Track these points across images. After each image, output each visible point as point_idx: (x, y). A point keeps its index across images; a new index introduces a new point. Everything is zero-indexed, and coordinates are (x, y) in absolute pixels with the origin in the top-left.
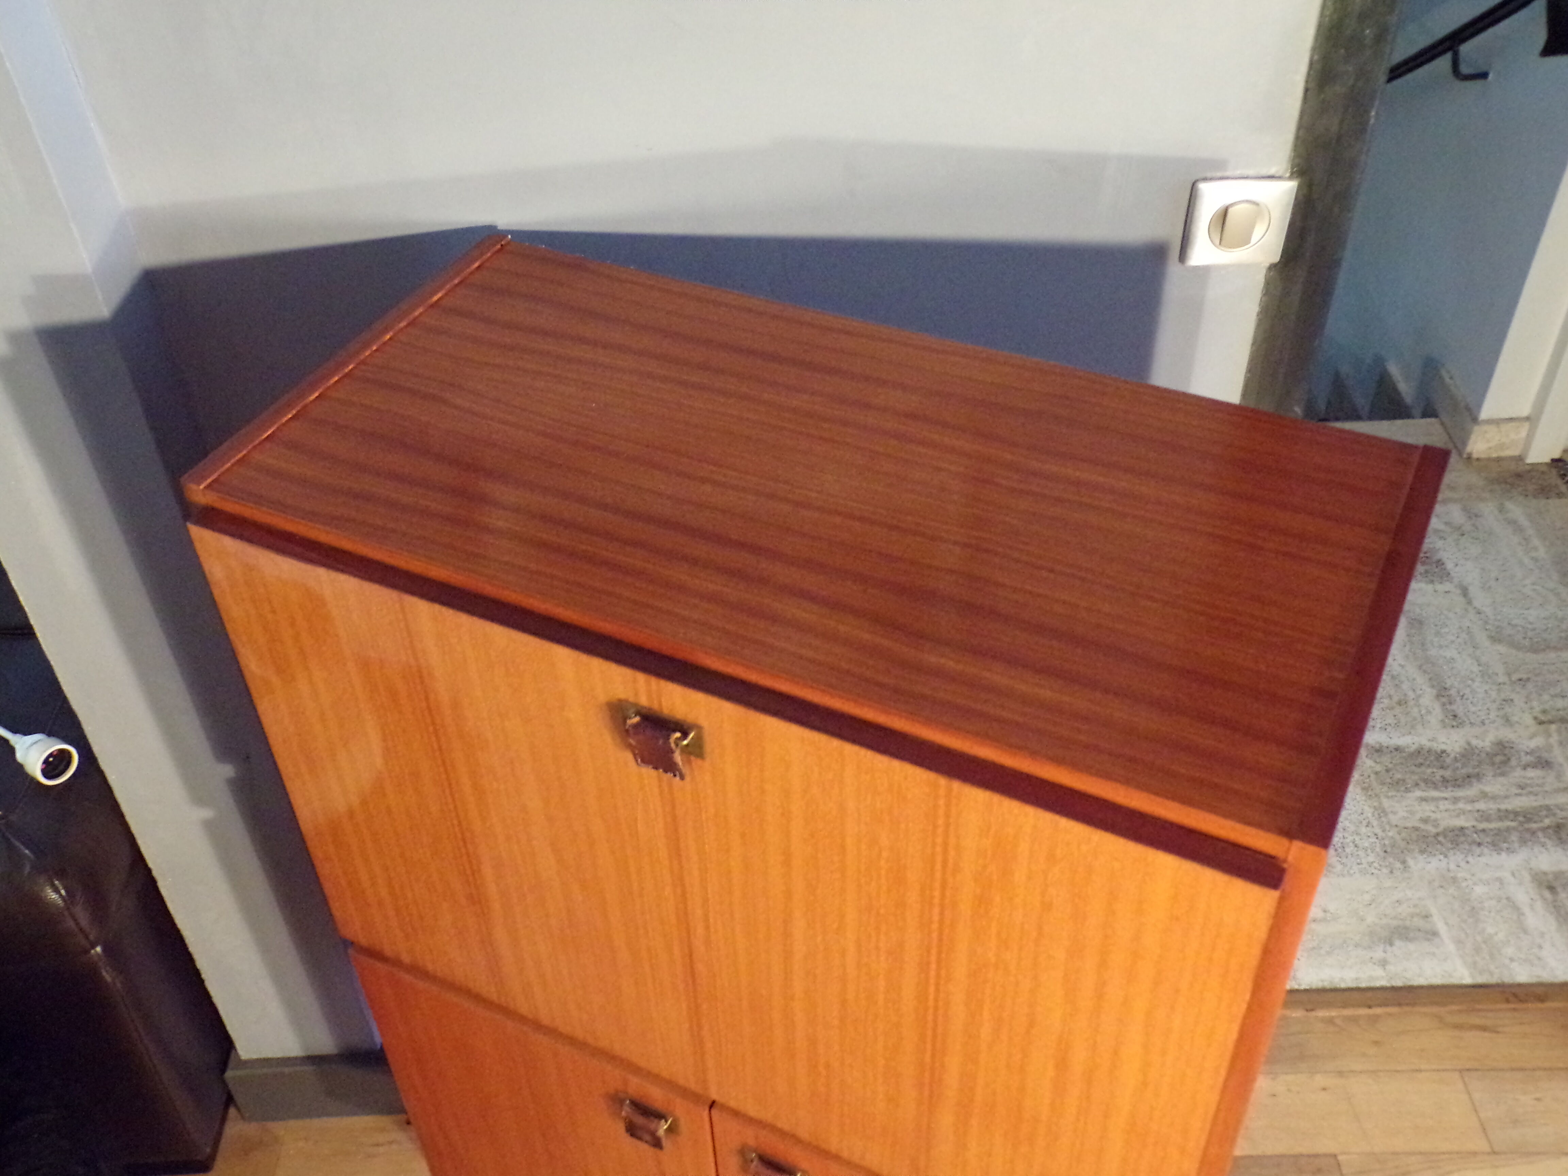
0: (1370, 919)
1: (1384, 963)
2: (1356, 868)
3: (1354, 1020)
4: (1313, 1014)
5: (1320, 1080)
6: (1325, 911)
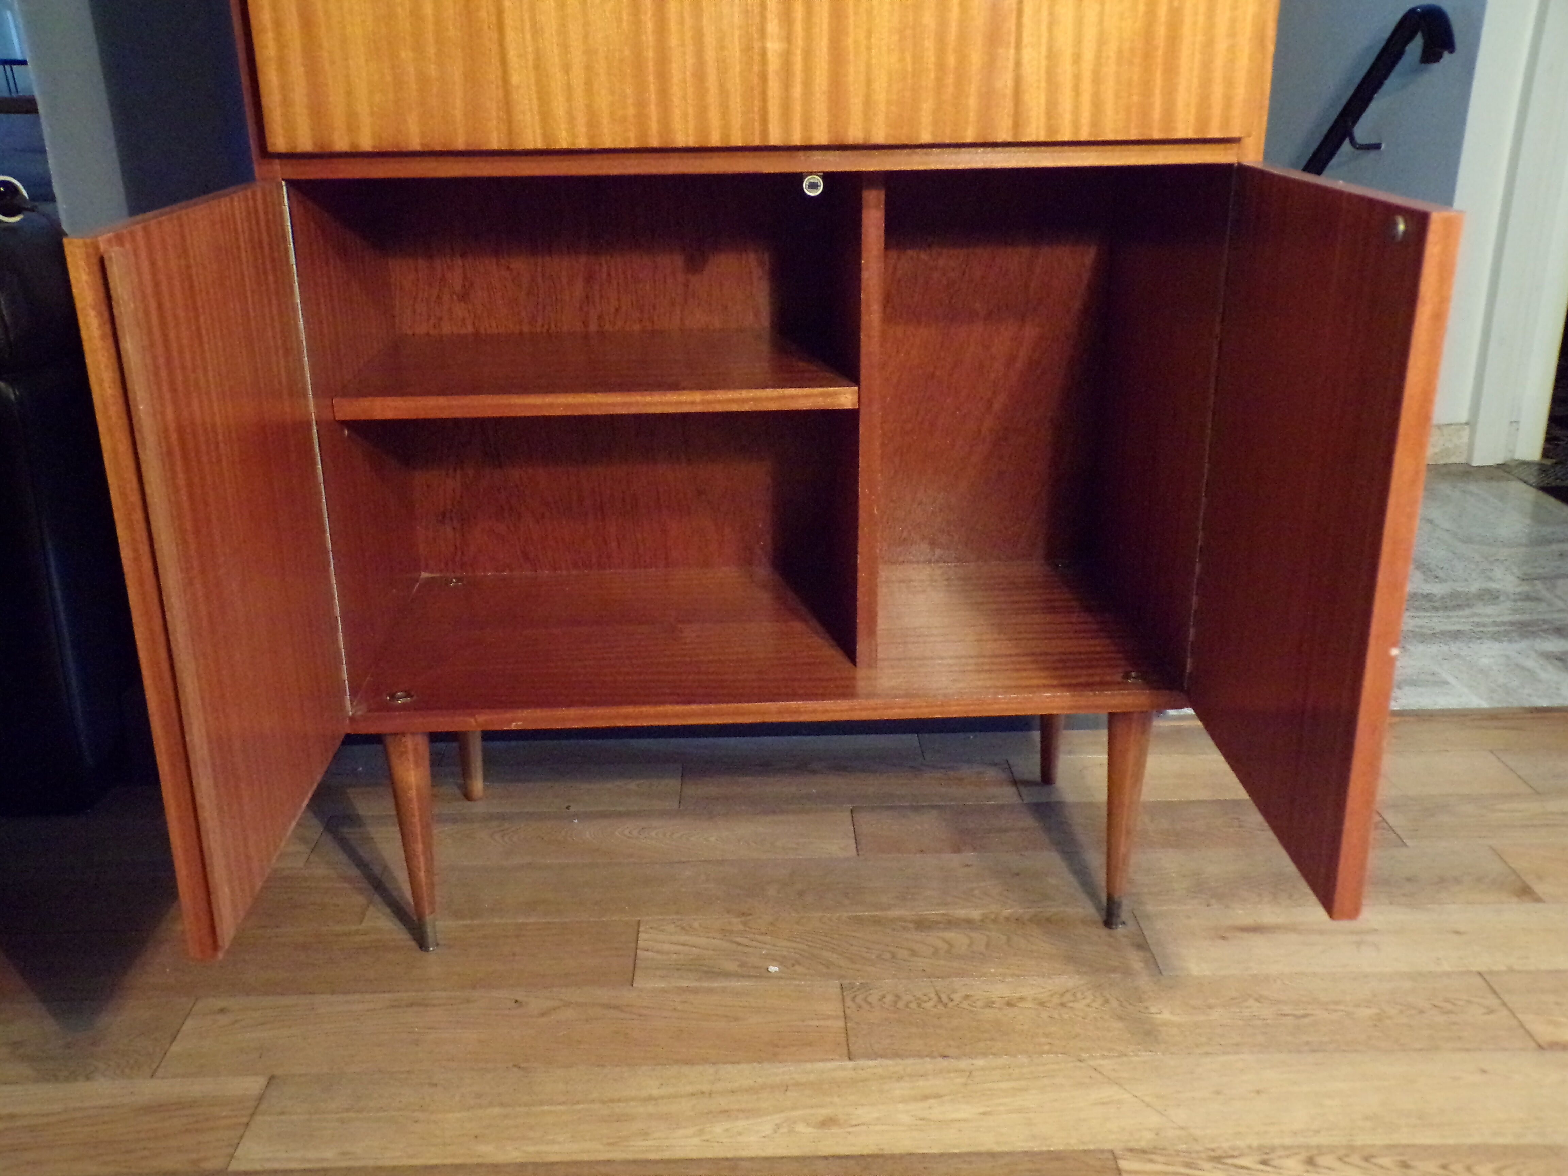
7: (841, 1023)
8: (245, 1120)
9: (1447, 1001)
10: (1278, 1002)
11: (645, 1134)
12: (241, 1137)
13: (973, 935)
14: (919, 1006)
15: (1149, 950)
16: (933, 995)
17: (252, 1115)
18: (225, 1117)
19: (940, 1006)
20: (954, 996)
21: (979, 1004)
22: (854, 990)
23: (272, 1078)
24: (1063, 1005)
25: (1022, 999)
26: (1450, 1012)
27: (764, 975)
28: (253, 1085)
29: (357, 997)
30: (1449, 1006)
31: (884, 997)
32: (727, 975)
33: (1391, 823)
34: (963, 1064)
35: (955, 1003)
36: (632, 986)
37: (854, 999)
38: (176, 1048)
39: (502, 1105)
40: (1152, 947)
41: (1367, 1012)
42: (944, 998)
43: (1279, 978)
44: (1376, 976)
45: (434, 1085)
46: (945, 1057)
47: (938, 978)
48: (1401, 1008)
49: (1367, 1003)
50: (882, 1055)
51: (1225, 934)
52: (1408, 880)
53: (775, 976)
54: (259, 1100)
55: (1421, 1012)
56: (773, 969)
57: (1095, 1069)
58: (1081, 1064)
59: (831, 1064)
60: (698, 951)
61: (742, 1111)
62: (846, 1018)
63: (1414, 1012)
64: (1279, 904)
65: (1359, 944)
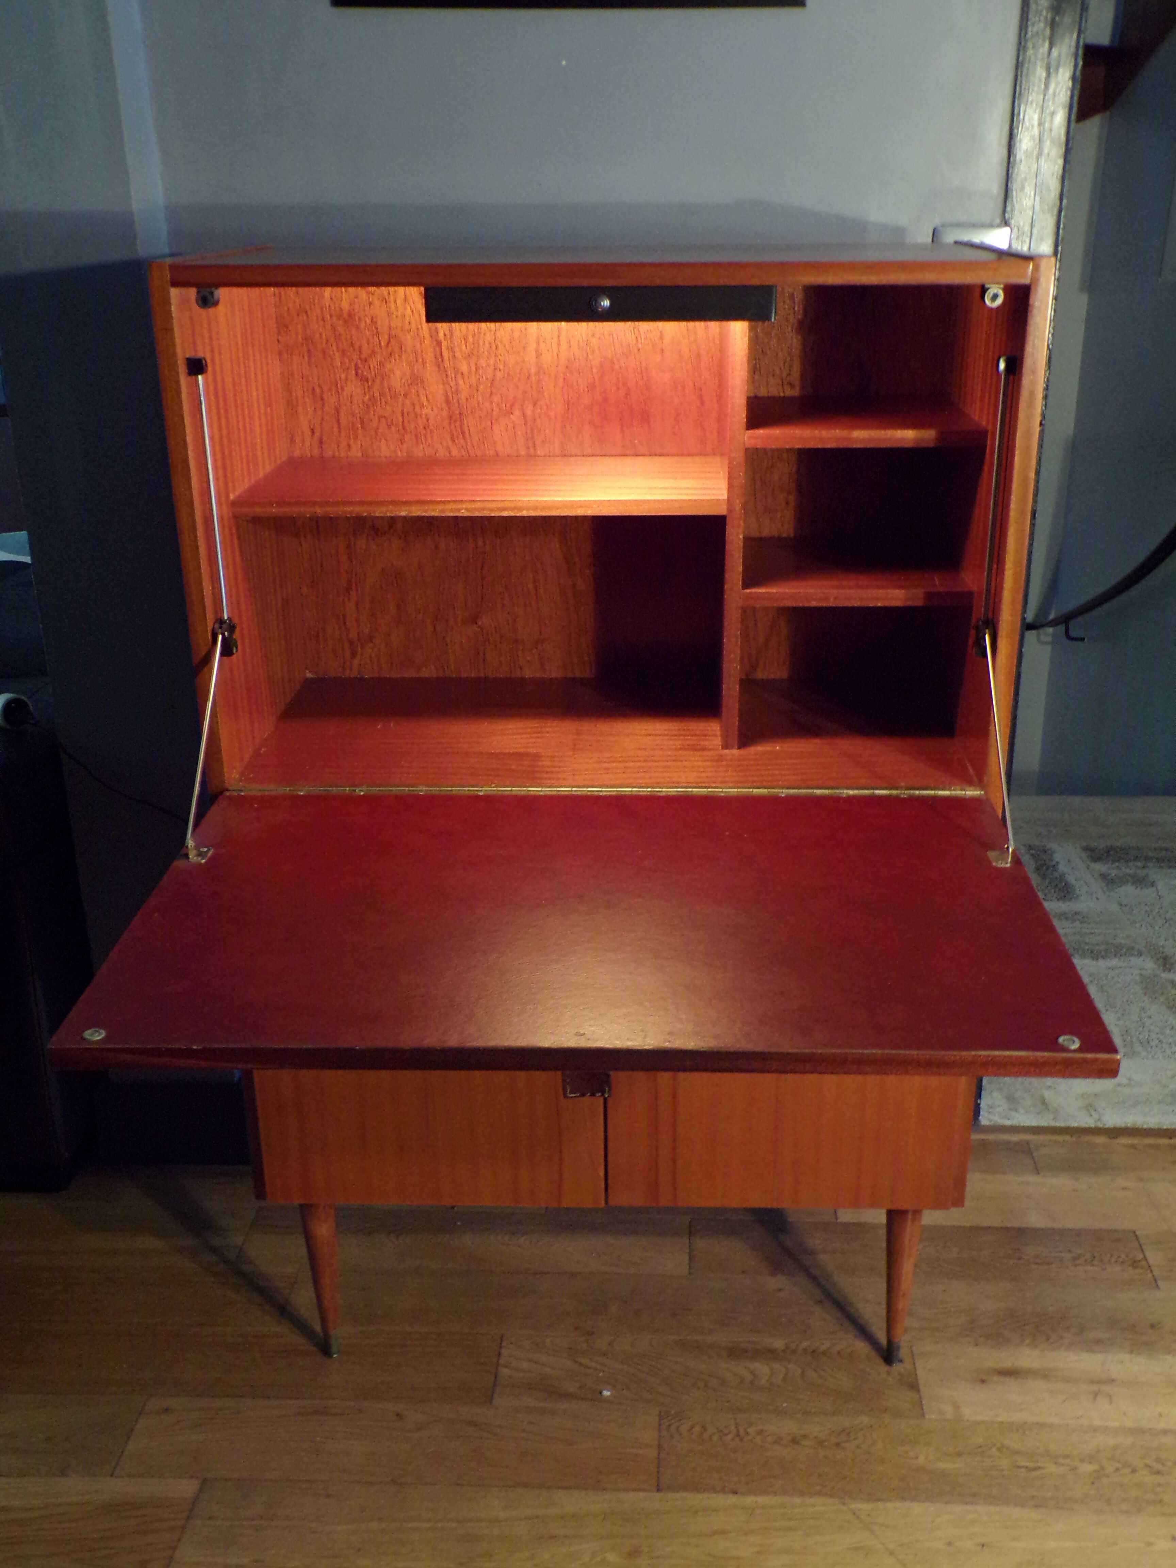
2: (1160, 1054)
4: (1117, 1141)
5: (1121, 1182)
7: (654, 1453)
8: (182, 1523)
9: (1158, 1460)
10: (1017, 1453)
12: (179, 1540)
13: (776, 1366)
14: (720, 1438)
15: (918, 1391)
16: (733, 1428)
17: (188, 1518)
18: (167, 1520)
19: (737, 1440)
20: (750, 1430)
21: (769, 1439)
22: (669, 1418)
23: (205, 1481)
24: (838, 1445)
25: (805, 1436)
26: (1158, 1473)
27: (596, 1397)
28: (186, 1488)
30: (1159, 1467)
31: (693, 1427)
32: (569, 1396)
33: (1151, 1261)
34: (749, 1500)
35: (749, 1437)
36: (491, 1403)
37: (668, 1429)
38: (132, 1446)
39: (381, 1520)
40: (921, 1387)
41: (1089, 1468)
42: (742, 1432)
43: (1021, 1428)
44: (1106, 1430)
45: (328, 1496)
46: (735, 1493)
47: (740, 1410)
48: (1118, 1465)
49: (1091, 1458)
50: (684, 1488)
51: (985, 1377)
52: (1152, 1326)
53: (607, 1401)
54: (194, 1504)
55: (1134, 1471)
56: (606, 1393)
57: (854, 1513)
58: (844, 1508)
59: (642, 1495)
60: (548, 1370)
61: (566, 1537)
62: (660, 1447)
63: (1128, 1471)
64: (1036, 1346)
65: (1096, 1395)
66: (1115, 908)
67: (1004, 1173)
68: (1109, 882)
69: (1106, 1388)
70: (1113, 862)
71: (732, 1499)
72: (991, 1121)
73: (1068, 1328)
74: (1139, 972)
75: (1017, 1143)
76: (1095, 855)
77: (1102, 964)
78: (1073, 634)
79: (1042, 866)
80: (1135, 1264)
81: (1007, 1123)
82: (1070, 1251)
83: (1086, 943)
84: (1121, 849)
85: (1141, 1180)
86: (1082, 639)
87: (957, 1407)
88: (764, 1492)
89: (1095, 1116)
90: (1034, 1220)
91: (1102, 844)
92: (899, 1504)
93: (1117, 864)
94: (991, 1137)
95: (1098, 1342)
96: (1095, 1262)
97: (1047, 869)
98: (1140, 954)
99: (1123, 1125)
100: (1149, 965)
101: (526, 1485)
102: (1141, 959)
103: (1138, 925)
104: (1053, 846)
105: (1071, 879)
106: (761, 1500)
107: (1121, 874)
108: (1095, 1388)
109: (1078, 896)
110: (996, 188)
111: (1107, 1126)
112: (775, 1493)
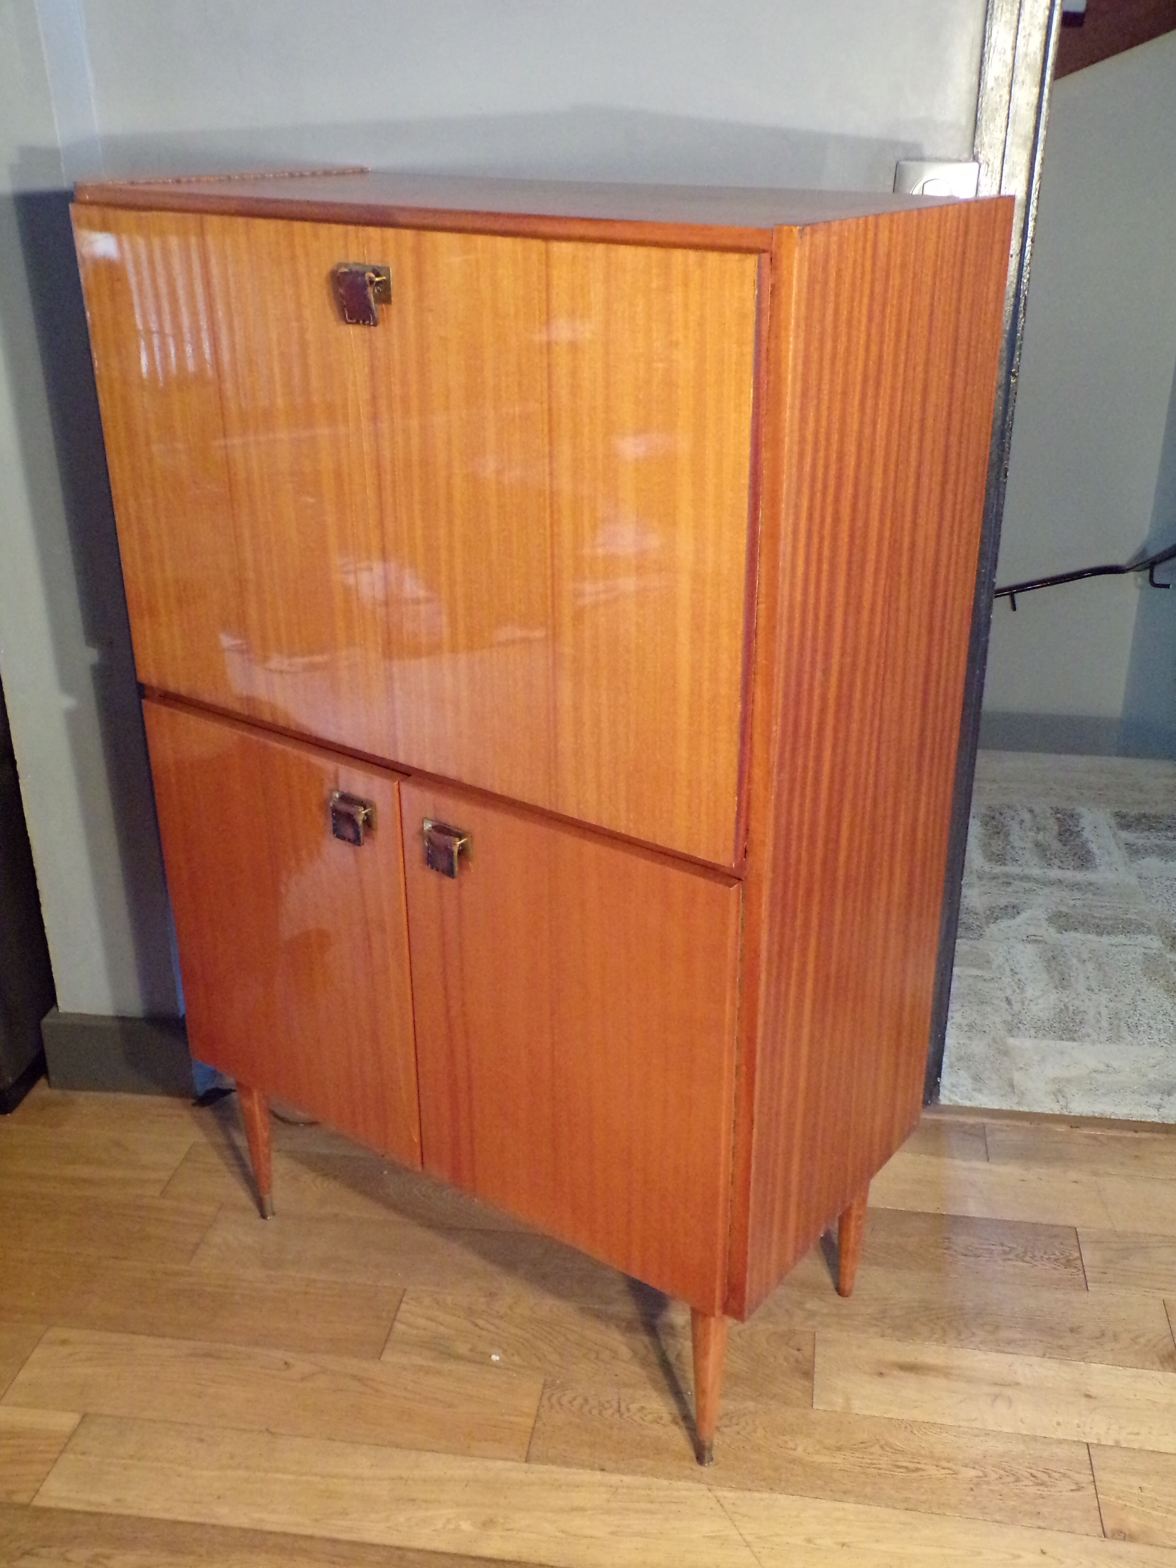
0: (1151, 1076)
1: (1159, 1107)
2: (1146, 1041)
3: (1119, 1140)
4: (1079, 1131)
5: (1073, 1175)
6: (1108, 1066)
7: (530, 1422)
8: (54, 1456)
9: (1046, 1471)
10: (902, 1452)
11: (344, 1513)
12: (48, 1473)
14: (600, 1413)
15: (812, 1379)
16: (614, 1403)
17: (62, 1452)
18: (41, 1452)
19: (617, 1416)
21: (650, 1417)
22: (553, 1388)
23: (84, 1416)
24: (718, 1429)
26: (1042, 1484)
27: (483, 1361)
28: (66, 1421)
29: (168, 1341)
30: (1045, 1477)
31: (574, 1399)
32: (459, 1358)
33: (1086, 1260)
34: (614, 1479)
35: (630, 1413)
36: (380, 1359)
37: (549, 1399)
38: (22, 1376)
39: (247, 1468)
40: (816, 1376)
41: (972, 1473)
42: (623, 1409)
43: (910, 1426)
44: (996, 1435)
45: (201, 1440)
46: (602, 1470)
47: (626, 1385)
48: (1002, 1472)
49: (974, 1464)
50: (553, 1461)
51: (884, 1371)
52: (1072, 1330)
53: (495, 1365)
54: (70, 1438)
55: (1018, 1480)
56: (495, 1358)
57: (718, 1501)
58: (710, 1494)
59: (509, 1464)
60: (442, 1329)
61: (426, 1501)
62: (538, 1417)
63: (1011, 1479)
64: (945, 1342)
65: (996, 1397)
66: (1134, 881)
67: (953, 1157)
68: (1134, 851)
69: (1009, 1392)
70: (1143, 830)
71: (598, 1476)
72: (950, 1100)
73: (983, 1325)
74: (1143, 950)
75: (973, 1126)
76: (1125, 822)
77: (1106, 939)
78: (1157, 580)
79: (1066, 831)
80: (1068, 1263)
81: (967, 1103)
82: (1002, 1245)
83: (1094, 917)
84: (1155, 817)
85: (1095, 1174)
86: (1167, 586)
87: (848, 1400)
88: (634, 1472)
89: (1063, 1102)
90: (973, 1209)
91: (1134, 811)
92: (765, 1495)
93: (1146, 833)
94: (947, 1118)
95: (1010, 1342)
96: (1027, 1258)
97: (1071, 835)
98: (1149, 931)
99: (1091, 1114)
100: (1155, 943)
101: (398, 1446)
102: (1149, 937)
103: (1154, 901)
104: (1081, 810)
105: (1093, 847)
106: (627, 1479)
107: (1148, 845)
108: (996, 1390)
109: (1096, 867)
110: (965, 120)
111: (1073, 1114)
112: (643, 1474)
